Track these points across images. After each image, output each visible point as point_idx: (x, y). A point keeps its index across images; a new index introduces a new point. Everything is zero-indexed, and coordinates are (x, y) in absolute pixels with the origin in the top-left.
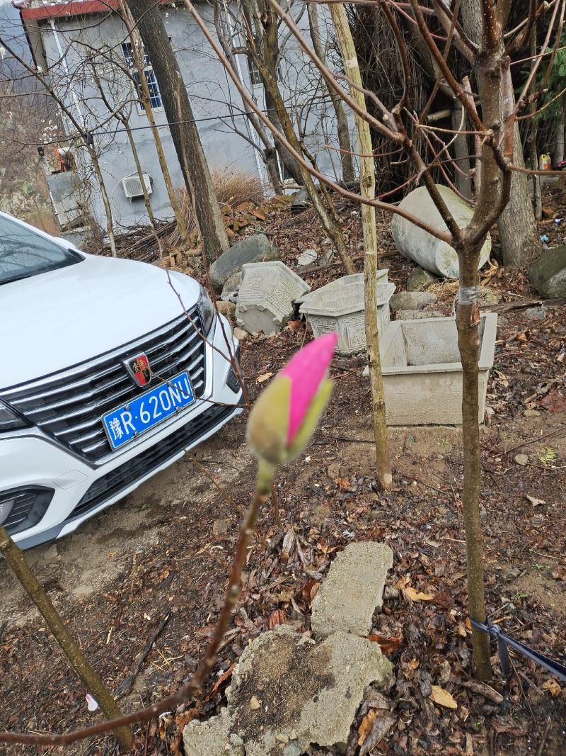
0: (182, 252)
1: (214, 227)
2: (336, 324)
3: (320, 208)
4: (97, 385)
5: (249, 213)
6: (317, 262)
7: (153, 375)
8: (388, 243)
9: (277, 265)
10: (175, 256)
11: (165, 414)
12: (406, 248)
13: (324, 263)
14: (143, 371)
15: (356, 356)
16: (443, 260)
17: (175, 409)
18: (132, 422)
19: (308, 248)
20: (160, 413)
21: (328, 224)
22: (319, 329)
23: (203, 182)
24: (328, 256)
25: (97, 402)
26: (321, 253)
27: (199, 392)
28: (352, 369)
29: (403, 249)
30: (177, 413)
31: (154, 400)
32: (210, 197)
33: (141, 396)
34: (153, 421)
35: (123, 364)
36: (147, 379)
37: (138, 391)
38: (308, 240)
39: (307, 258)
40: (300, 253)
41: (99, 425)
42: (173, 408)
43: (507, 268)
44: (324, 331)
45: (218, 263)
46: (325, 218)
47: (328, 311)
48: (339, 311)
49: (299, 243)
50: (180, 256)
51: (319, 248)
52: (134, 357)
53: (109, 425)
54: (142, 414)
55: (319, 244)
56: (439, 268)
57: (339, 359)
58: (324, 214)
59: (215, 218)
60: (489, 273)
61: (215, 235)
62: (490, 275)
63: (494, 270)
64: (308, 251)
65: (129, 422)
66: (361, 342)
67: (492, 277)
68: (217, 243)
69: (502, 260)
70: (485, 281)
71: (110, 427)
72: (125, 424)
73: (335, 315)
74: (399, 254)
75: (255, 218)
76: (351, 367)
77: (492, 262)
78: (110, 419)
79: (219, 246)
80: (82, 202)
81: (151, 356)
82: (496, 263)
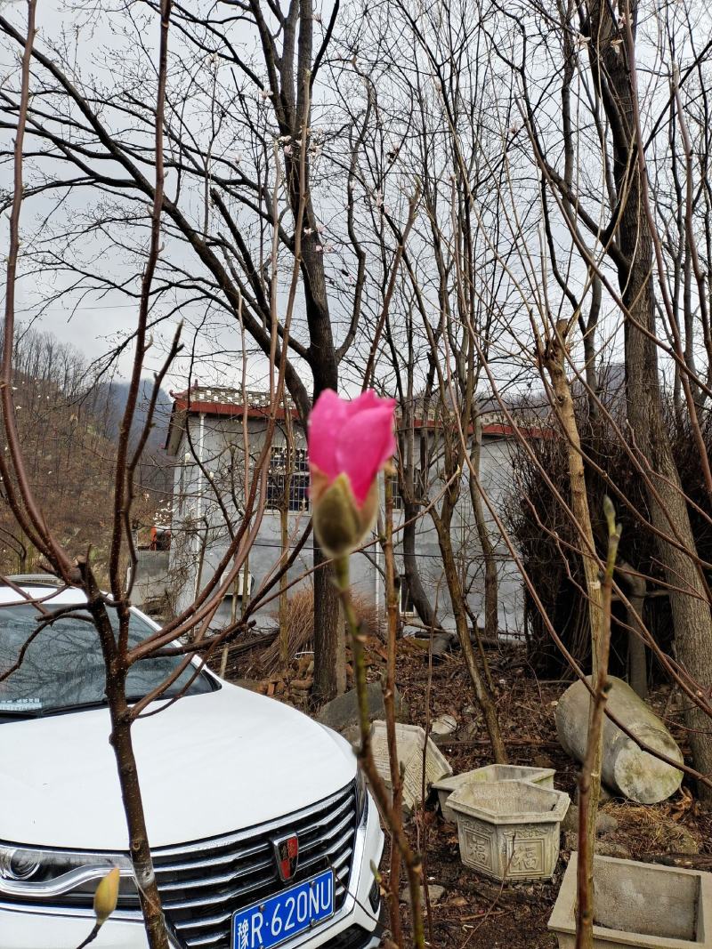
0: (285, 679)
1: (334, 661)
2: (493, 835)
3: (474, 673)
4: (238, 868)
5: (375, 652)
6: (455, 732)
7: (300, 867)
8: (546, 730)
9: (416, 731)
10: (276, 683)
11: (298, 925)
12: (574, 744)
13: (464, 738)
14: (291, 859)
15: (513, 887)
16: (623, 774)
17: (310, 922)
18: (261, 930)
19: (446, 712)
20: (293, 925)
21: (480, 694)
22: (469, 835)
23: (335, 609)
24: (470, 729)
25: (232, 890)
26: (462, 723)
27: (339, 902)
28: (508, 907)
29: (570, 744)
30: (311, 928)
31: (291, 902)
32: (338, 626)
33: (278, 895)
34: (283, 933)
35: (271, 845)
36: (292, 871)
37: (278, 886)
38: (446, 702)
39: (444, 726)
40: (435, 716)
41: (226, 926)
42: (307, 921)
43: (704, 803)
44: (474, 839)
45: (332, 706)
46: (478, 686)
47: (486, 814)
48: (501, 818)
49: (436, 703)
50: (282, 685)
51: (460, 717)
52: (285, 838)
53: (237, 927)
54: (274, 920)
55: (460, 710)
56: (619, 783)
57: (490, 886)
58: (477, 680)
59: (338, 651)
60: (681, 806)
61: (333, 669)
62: (684, 807)
63: (688, 803)
64: (445, 717)
65: (258, 930)
66: (523, 867)
67: (686, 811)
68: (333, 680)
69: (696, 791)
70: (676, 816)
71: (237, 931)
72: (254, 931)
73: (496, 821)
74: (560, 748)
75: (381, 659)
76: (507, 902)
77: (685, 792)
78: (240, 920)
79: (335, 684)
80: (170, 590)
81: (303, 840)
82: (689, 793)
